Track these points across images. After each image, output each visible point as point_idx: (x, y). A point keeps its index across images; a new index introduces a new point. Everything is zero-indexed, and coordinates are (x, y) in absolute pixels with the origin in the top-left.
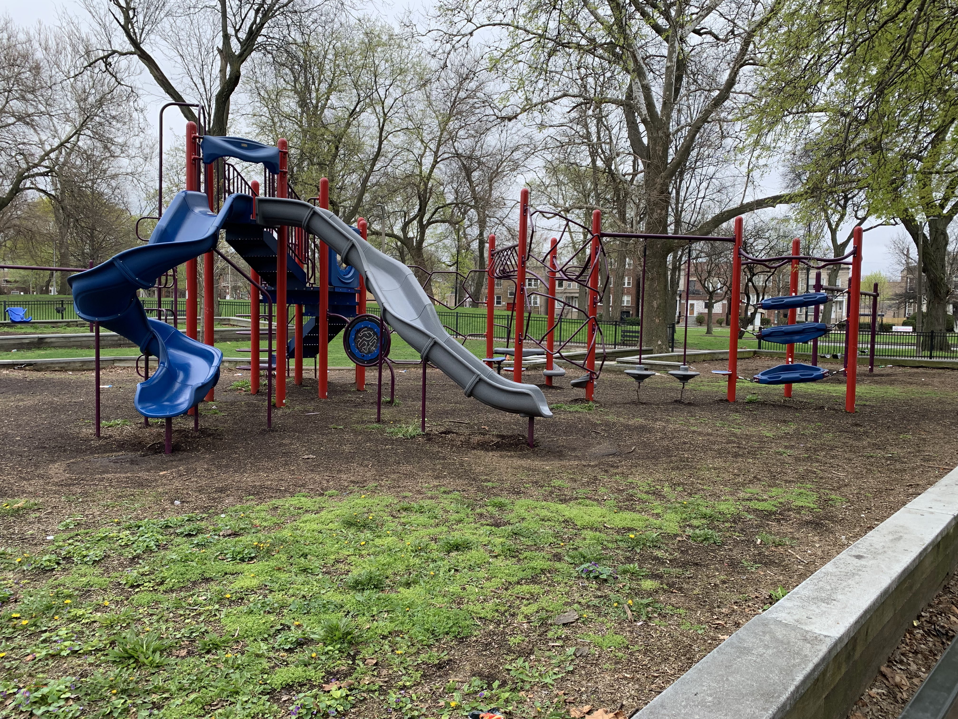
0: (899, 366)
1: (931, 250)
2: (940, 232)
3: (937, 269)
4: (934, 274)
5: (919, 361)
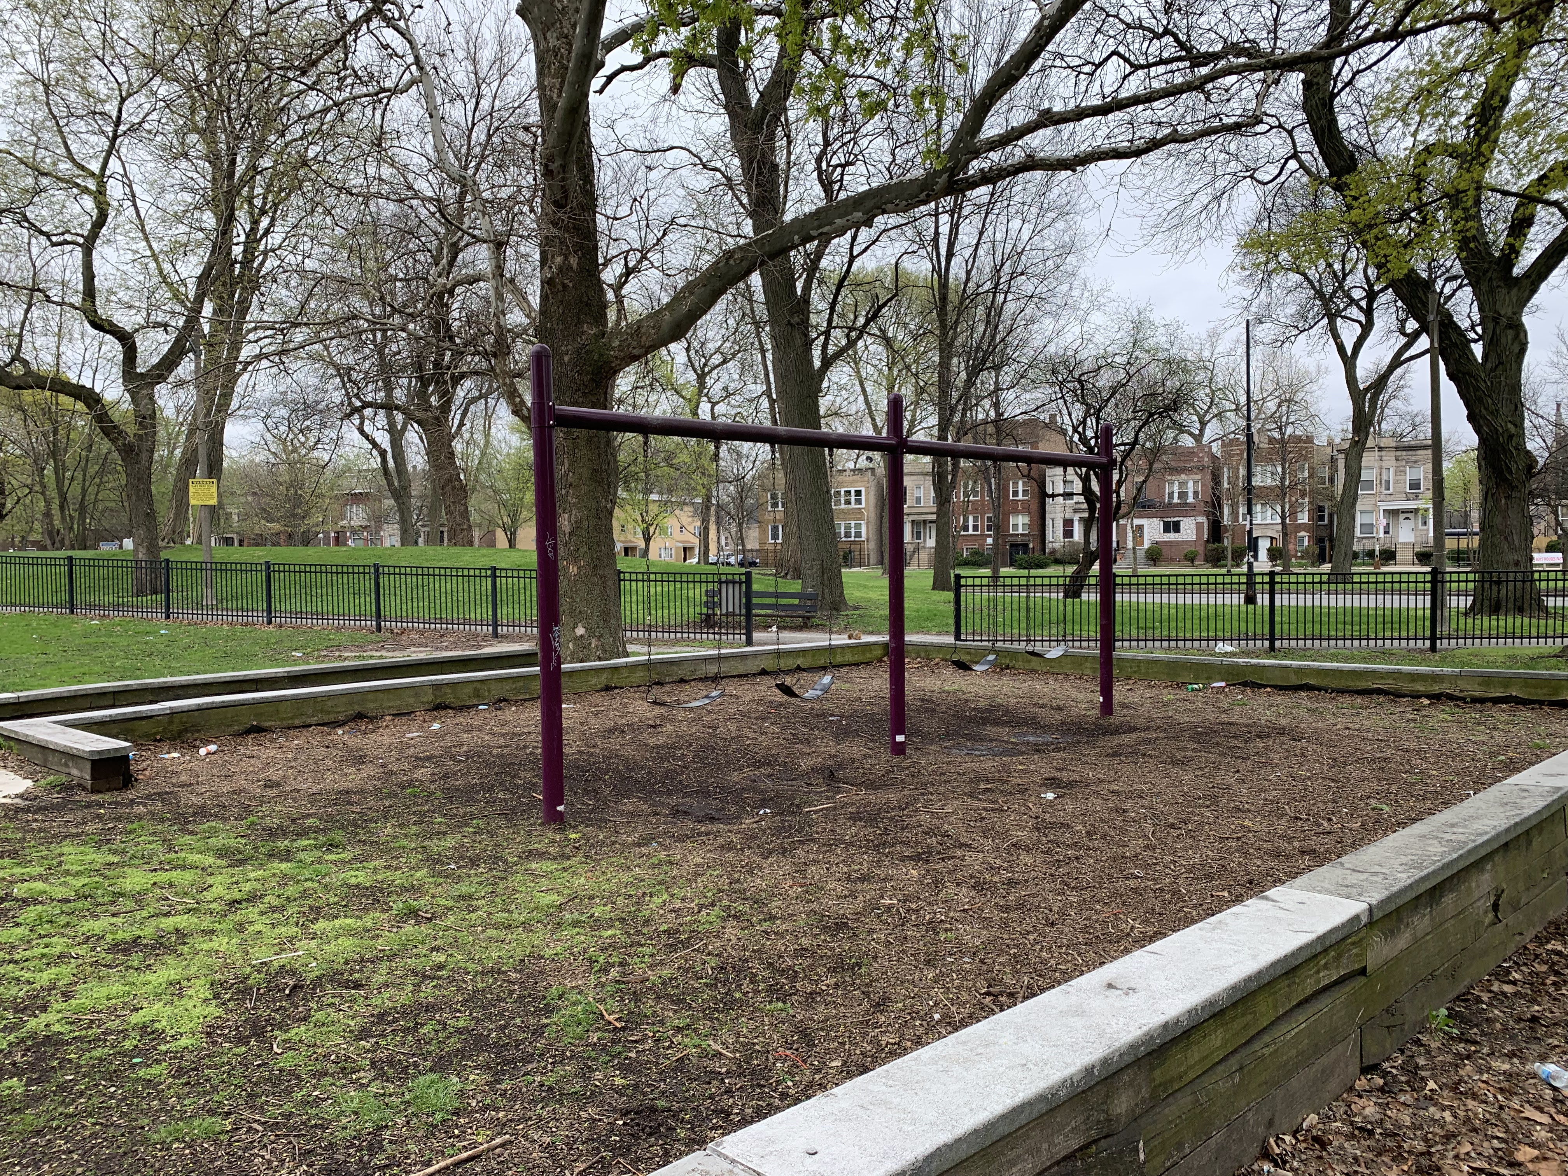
0: (1245, 684)
5: (1298, 671)
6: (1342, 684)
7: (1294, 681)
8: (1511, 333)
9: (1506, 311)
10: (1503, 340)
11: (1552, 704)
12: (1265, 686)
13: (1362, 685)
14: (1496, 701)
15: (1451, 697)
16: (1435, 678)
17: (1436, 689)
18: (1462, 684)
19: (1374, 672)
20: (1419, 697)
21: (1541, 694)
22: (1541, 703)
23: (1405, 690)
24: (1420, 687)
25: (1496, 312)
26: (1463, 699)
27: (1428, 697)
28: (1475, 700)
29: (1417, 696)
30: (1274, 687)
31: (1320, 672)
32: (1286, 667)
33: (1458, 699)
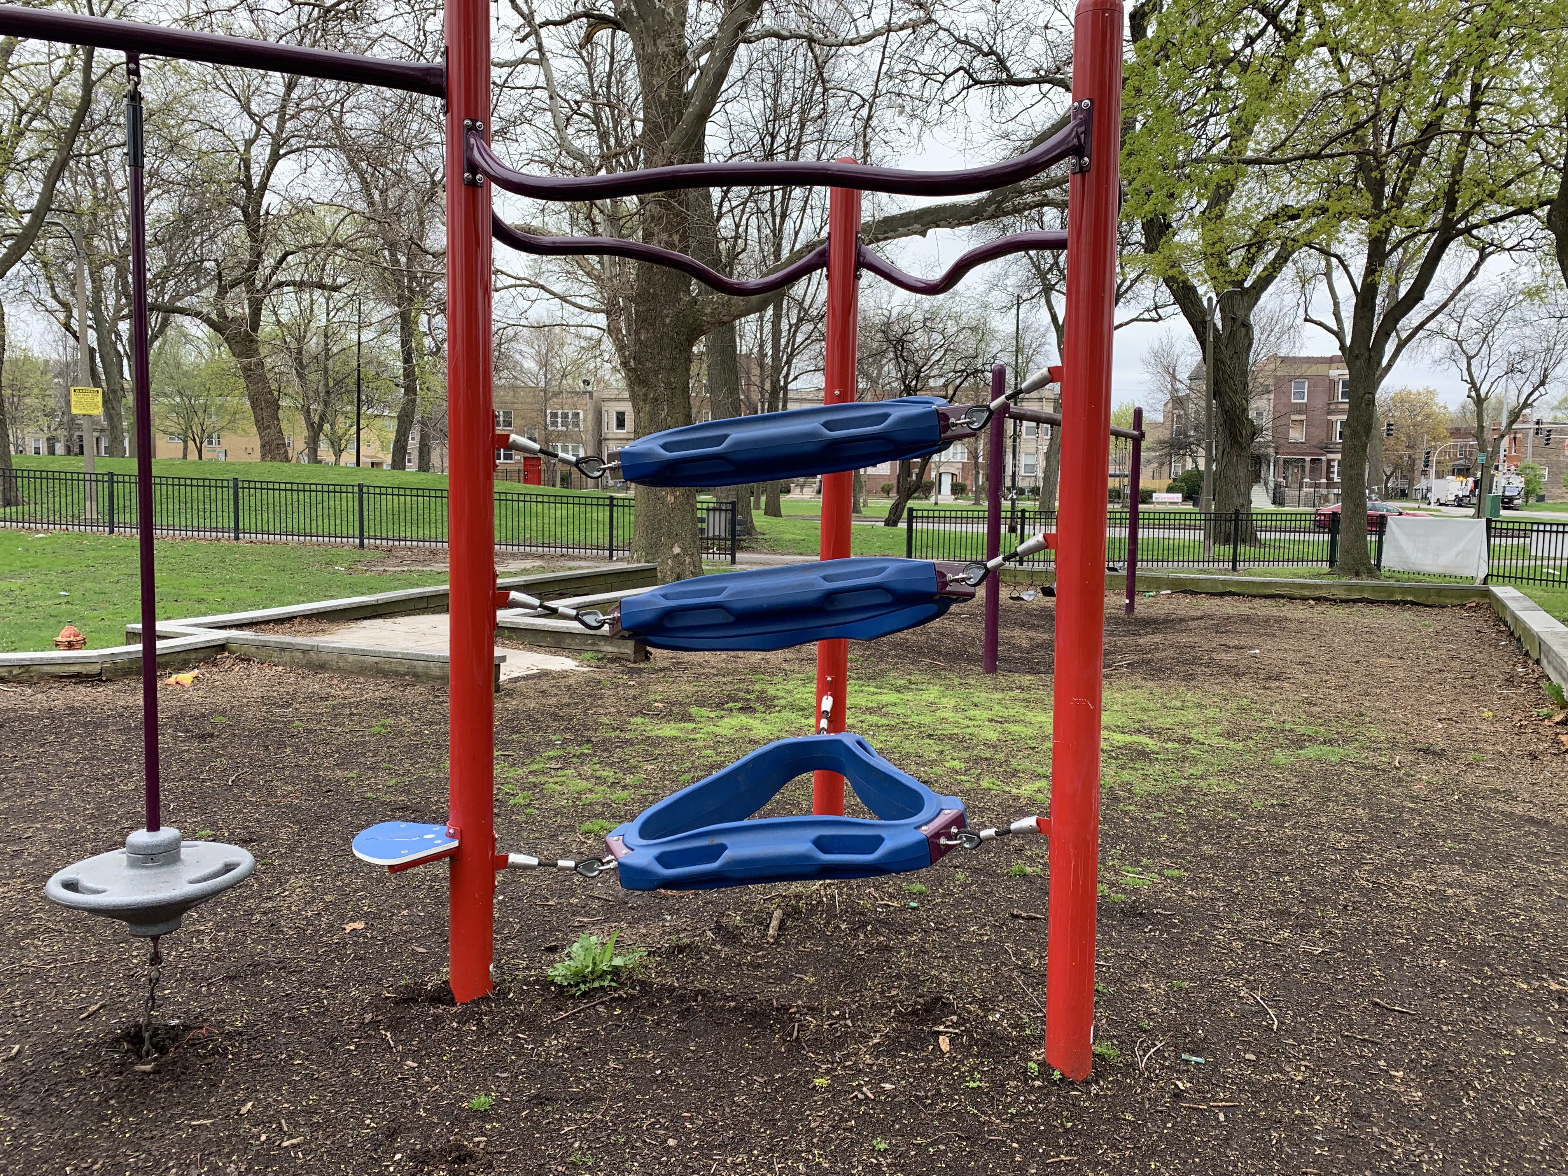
0: (1185, 592)
1: (1226, 354)
2: (1239, 322)
3: (1235, 392)
4: (1231, 399)
5: (1224, 582)
6: (1254, 591)
7: (1221, 589)
8: (1243, 330)
9: (1240, 314)
10: (1238, 336)
11: (1390, 603)
12: (1200, 593)
13: (1268, 592)
14: (1355, 601)
15: (1326, 599)
16: (1317, 587)
17: (1317, 593)
18: (1334, 591)
19: (1276, 583)
20: (1308, 599)
21: (1382, 596)
22: (1383, 602)
23: (1296, 595)
24: (1306, 593)
25: (1234, 313)
26: (1335, 601)
27: (1314, 599)
28: (1342, 601)
29: (1305, 599)
30: (1207, 593)
31: (1238, 583)
32: (1215, 580)
33: (1330, 600)
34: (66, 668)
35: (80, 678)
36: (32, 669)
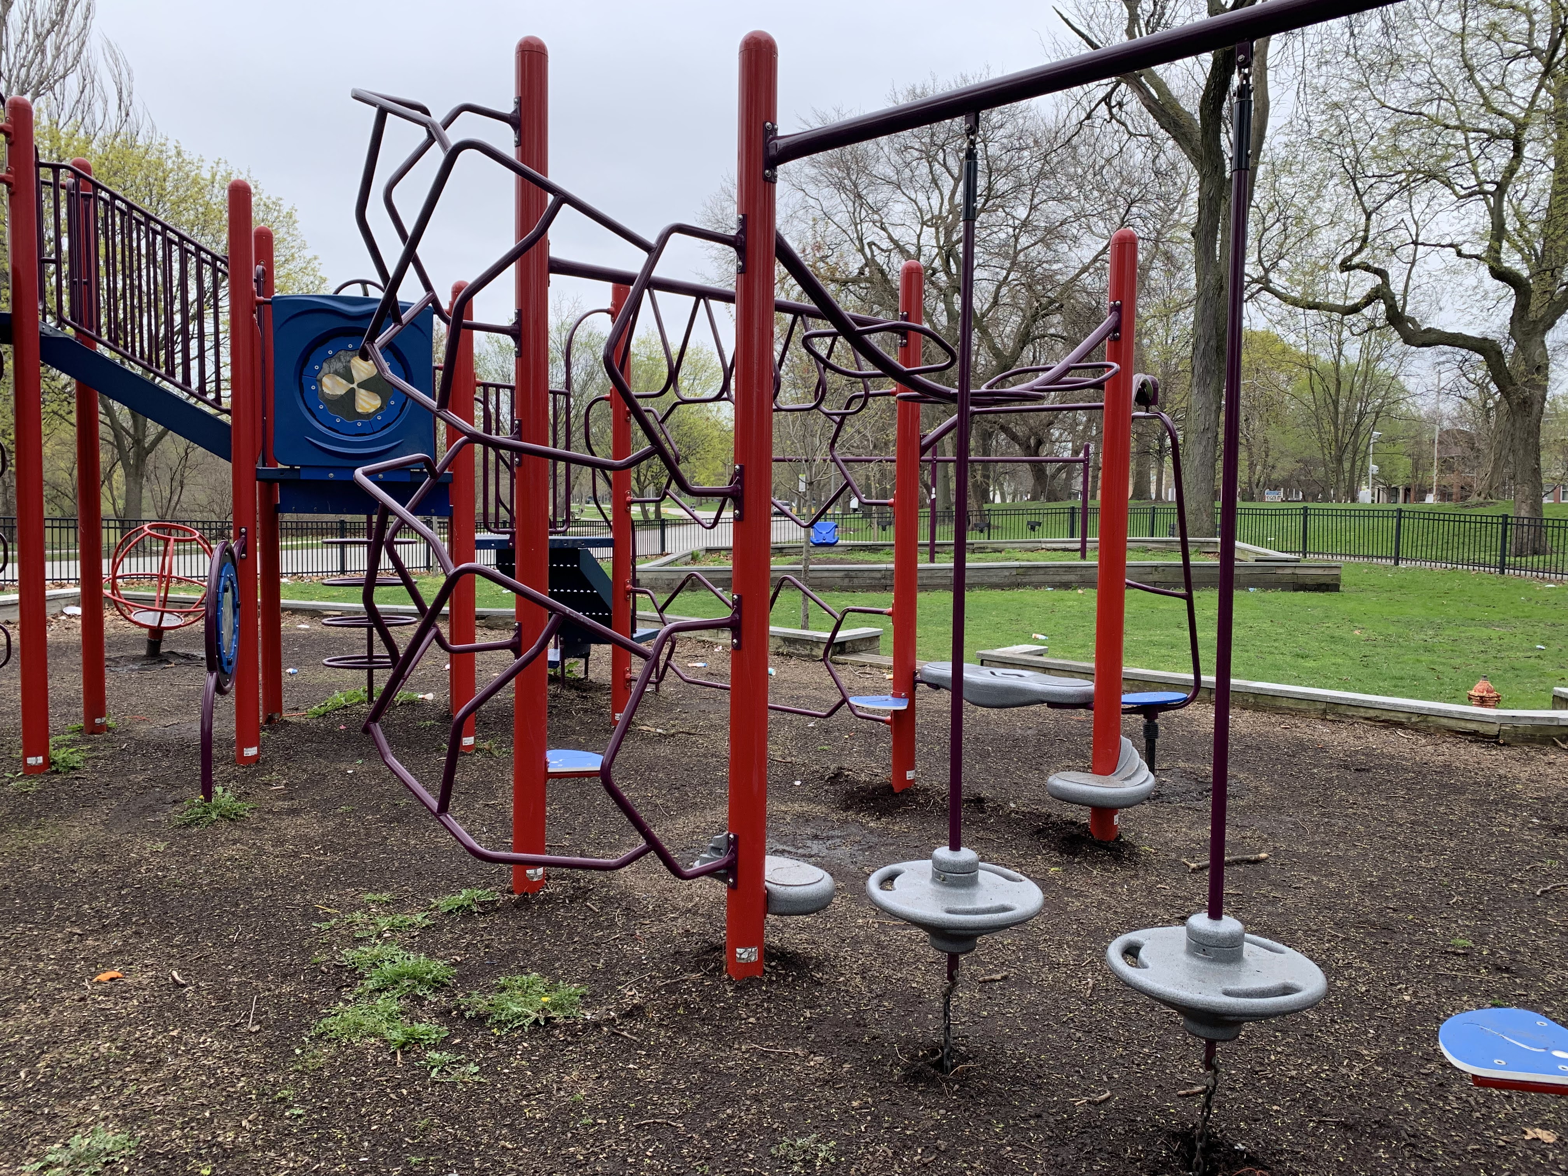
34: (1463, 724)
35: (1476, 737)
36: (1429, 719)
